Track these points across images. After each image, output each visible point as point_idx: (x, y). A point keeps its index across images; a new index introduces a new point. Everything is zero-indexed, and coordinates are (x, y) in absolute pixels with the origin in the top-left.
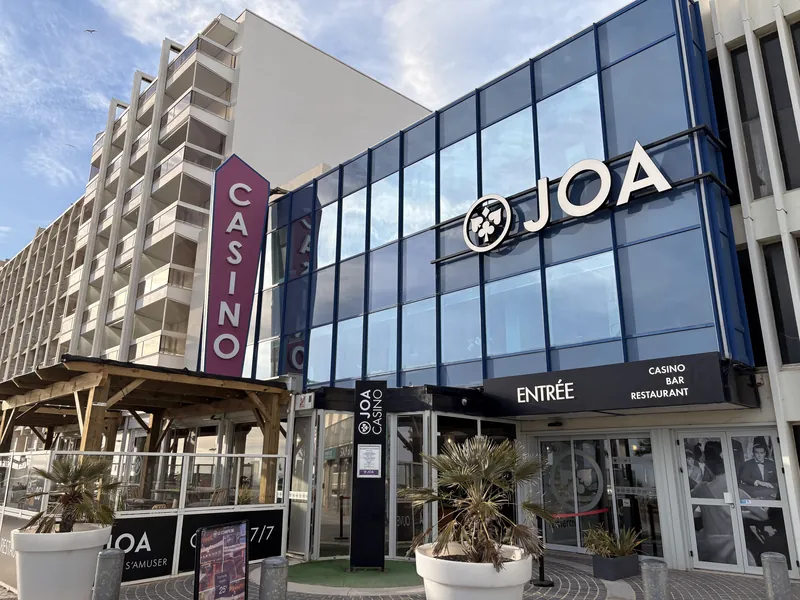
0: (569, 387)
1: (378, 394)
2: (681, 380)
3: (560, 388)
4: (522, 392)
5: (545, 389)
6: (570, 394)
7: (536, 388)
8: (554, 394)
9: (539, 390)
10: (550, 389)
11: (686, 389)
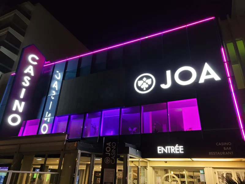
0: (181, 148)
1: (114, 144)
2: (230, 148)
3: (177, 148)
4: (160, 148)
5: (170, 148)
6: (182, 151)
7: (166, 147)
8: (175, 150)
9: (168, 148)
10: (173, 148)
11: (232, 152)
